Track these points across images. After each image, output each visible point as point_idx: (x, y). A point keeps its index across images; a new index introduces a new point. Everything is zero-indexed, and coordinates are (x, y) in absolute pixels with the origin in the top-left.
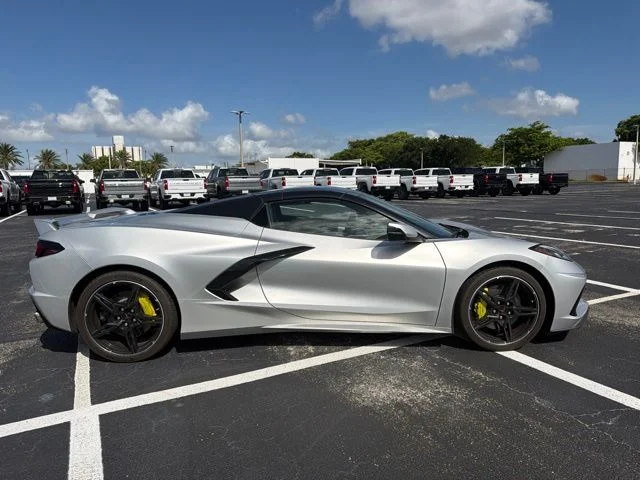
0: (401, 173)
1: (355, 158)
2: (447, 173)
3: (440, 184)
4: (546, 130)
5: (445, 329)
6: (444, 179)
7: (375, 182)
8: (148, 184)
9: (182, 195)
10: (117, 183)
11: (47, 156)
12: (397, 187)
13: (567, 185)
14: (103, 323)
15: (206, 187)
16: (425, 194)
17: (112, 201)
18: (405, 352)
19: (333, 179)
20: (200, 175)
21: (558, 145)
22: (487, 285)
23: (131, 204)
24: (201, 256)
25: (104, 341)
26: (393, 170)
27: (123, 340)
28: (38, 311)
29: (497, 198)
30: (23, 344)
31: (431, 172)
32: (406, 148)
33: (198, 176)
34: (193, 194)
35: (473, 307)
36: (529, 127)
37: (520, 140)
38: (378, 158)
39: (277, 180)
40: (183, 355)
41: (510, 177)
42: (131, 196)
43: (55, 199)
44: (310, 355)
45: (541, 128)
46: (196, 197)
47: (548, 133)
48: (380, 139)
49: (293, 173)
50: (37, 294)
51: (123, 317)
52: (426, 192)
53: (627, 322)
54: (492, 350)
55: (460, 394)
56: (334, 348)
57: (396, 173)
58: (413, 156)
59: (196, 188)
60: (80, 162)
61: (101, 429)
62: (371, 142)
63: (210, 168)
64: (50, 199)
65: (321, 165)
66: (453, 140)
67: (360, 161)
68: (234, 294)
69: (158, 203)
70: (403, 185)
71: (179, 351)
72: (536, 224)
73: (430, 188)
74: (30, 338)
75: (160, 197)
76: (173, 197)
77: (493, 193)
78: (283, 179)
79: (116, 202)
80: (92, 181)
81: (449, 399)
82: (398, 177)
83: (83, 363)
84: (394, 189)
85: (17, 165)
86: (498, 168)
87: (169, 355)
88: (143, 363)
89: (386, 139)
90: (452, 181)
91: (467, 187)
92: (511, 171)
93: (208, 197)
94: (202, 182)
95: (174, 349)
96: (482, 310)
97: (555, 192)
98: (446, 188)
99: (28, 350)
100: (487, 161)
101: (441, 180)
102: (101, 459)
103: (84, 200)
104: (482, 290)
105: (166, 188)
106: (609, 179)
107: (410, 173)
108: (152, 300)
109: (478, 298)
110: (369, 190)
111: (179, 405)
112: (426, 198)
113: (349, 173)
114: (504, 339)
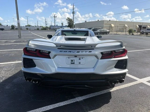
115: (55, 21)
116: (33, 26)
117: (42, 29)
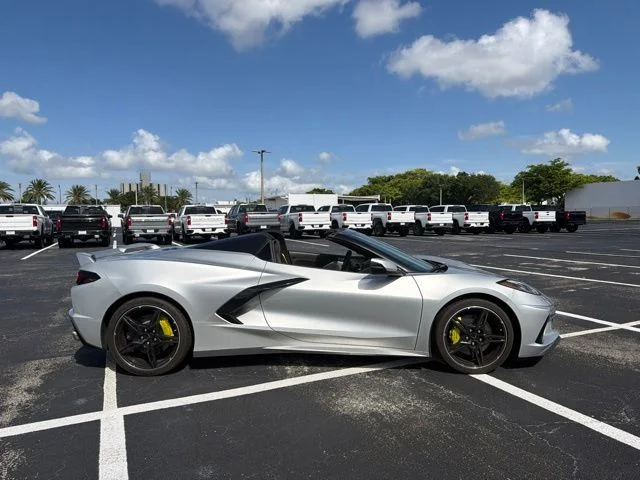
0: (416, 210)
1: (374, 194)
2: (462, 210)
3: (455, 221)
4: (566, 168)
5: (423, 353)
6: (459, 216)
7: (390, 218)
8: (172, 220)
9: (204, 230)
10: (143, 219)
11: (78, 191)
12: (411, 223)
13: (585, 223)
14: (128, 341)
15: (226, 222)
16: (440, 231)
17: (137, 235)
18: (389, 373)
19: (349, 215)
20: (223, 210)
21: (579, 183)
22: (460, 315)
23: (155, 238)
24: (213, 286)
25: (129, 357)
26: (409, 207)
27: (144, 357)
28: (76, 331)
29: (514, 235)
30: (59, 360)
31: (446, 210)
32: (425, 185)
33: (219, 212)
34: (214, 229)
35: (448, 334)
36: (549, 164)
37: (540, 176)
38: (396, 195)
39: (294, 216)
40: (195, 371)
41: (525, 214)
42: (156, 230)
43: (84, 233)
44: (305, 374)
45: (561, 165)
46: (217, 231)
47: (569, 170)
48: (399, 176)
49: (310, 209)
50: (76, 316)
51: (145, 336)
52: (441, 228)
53: (598, 352)
54: (467, 373)
55: (427, 407)
56: (326, 368)
57: (411, 209)
58: (433, 192)
59: (217, 224)
60: (109, 197)
61: (126, 426)
62: (390, 178)
63: (232, 203)
64: (80, 233)
65: (340, 201)
67: (379, 197)
68: (239, 318)
69: (181, 237)
70: (418, 221)
71: (192, 368)
72: (543, 262)
73: (445, 224)
74: (67, 355)
75: (183, 232)
76: (195, 231)
77: (510, 230)
78: (300, 215)
79: (141, 236)
80: (119, 216)
81: (417, 410)
82: (413, 213)
83: (110, 377)
84: (409, 225)
85: (49, 200)
86: (514, 206)
87: (183, 371)
88: (160, 377)
89: (404, 176)
90: (467, 218)
91: (482, 224)
92: (527, 209)
93: (228, 232)
94: (223, 217)
95: (188, 367)
96: (456, 337)
97: (572, 229)
98: (461, 225)
99: (64, 365)
100: (507, 197)
101: (455, 217)
102: (124, 446)
103: (111, 234)
104: (456, 318)
105: (189, 223)
106: (633, 217)
107: (425, 210)
108: (171, 322)
109: (452, 326)
110: (384, 226)
111: (189, 410)
112: (442, 234)
113: (365, 209)
114: (477, 364)
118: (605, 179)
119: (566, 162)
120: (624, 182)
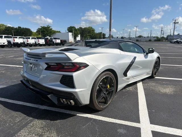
4: (51, 28)
7: (14, 41)
13: (66, 43)
21: (55, 32)
36: (46, 27)
37: (44, 30)
45: (49, 27)
47: (52, 29)
66: (23, 28)
70: (24, 42)
73: (33, 43)
82: (22, 39)
84: (21, 43)
86: (49, 38)
90: (39, 41)
91: (43, 43)
98: (37, 43)
101: (35, 41)
106: (68, 42)
110: (12, 44)
115: (175, 29)
116: (145, 37)
117: (155, 41)
118: (59, 32)
119: (50, 26)
120: (63, 33)
